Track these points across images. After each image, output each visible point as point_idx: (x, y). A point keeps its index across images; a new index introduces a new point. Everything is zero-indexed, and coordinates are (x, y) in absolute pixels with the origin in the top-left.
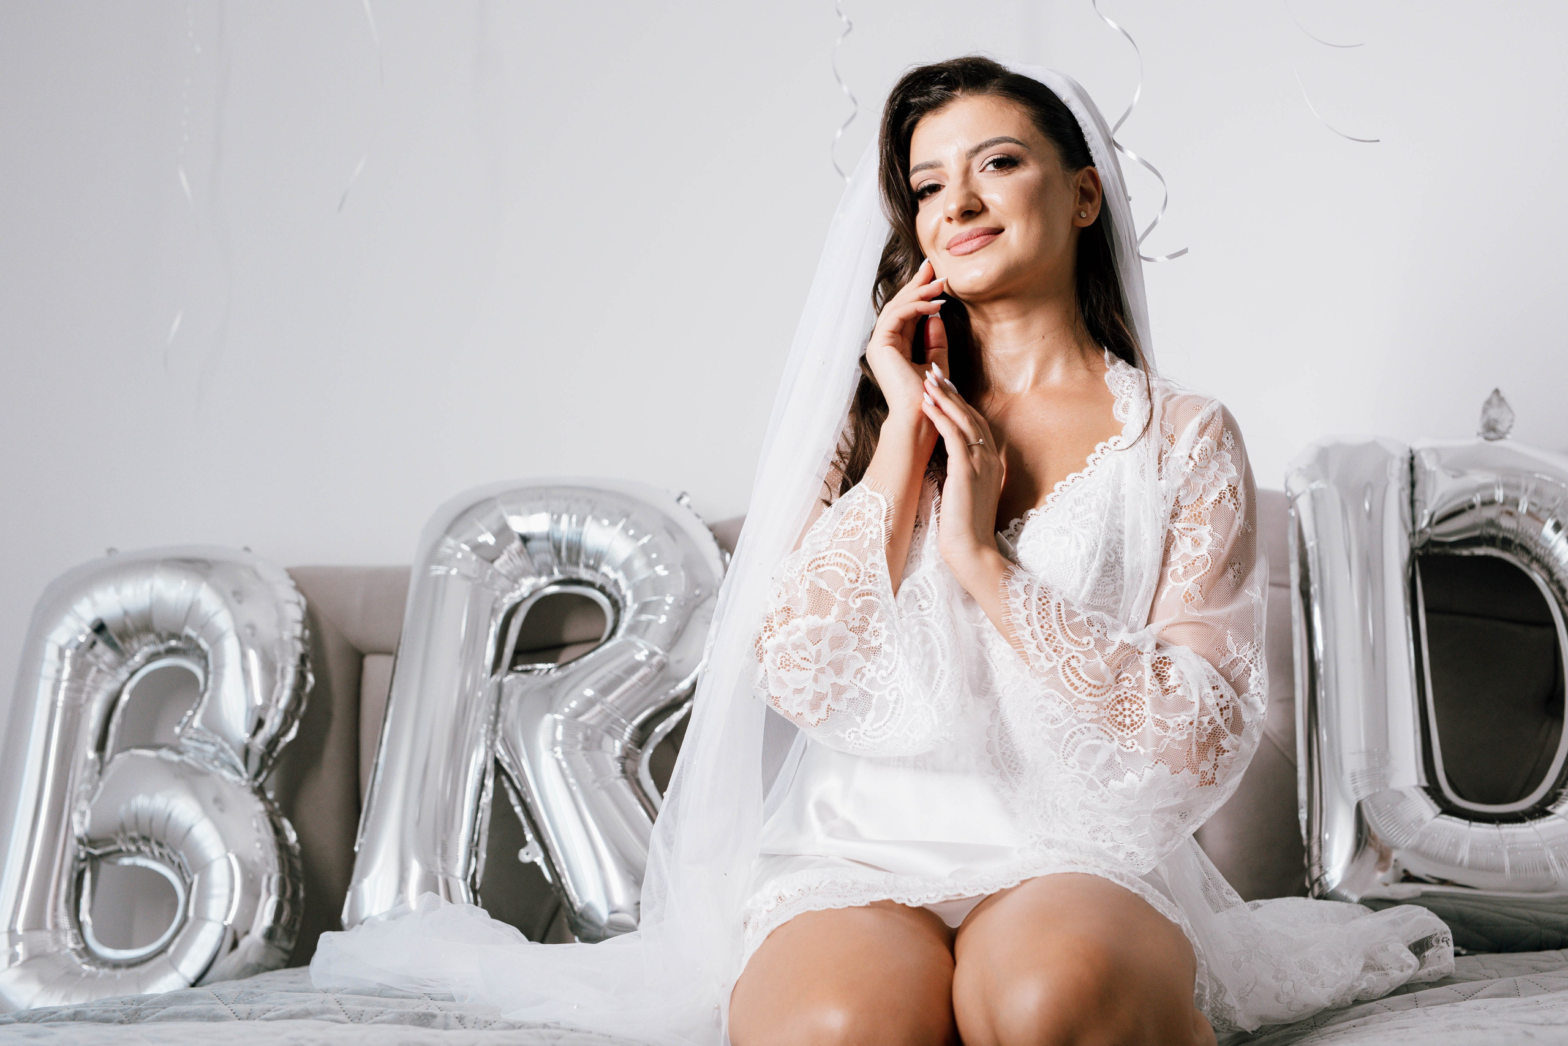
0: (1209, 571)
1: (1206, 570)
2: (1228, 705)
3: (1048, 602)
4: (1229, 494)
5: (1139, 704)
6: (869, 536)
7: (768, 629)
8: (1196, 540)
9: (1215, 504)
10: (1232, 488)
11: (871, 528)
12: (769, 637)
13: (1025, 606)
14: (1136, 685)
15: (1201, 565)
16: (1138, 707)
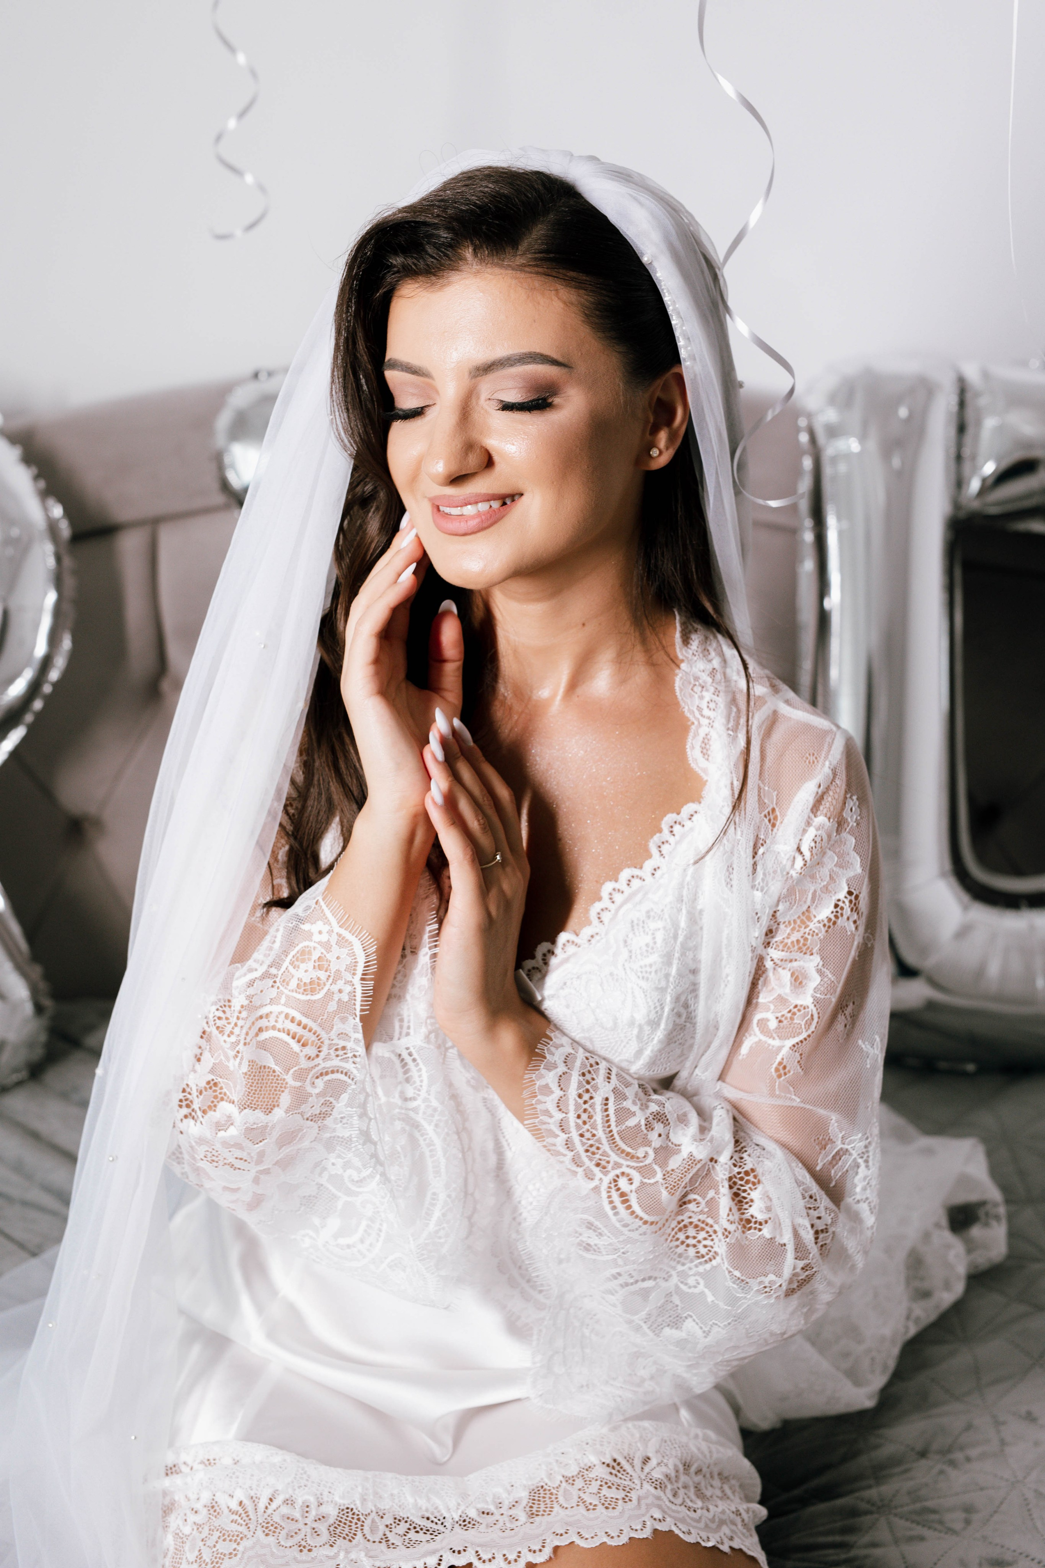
0: (813, 1032)
1: (809, 1032)
2: (826, 1229)
3: (591, 1098)
4: (849, 910)
5: (708, 1232)
6: (336, 997)
7: (184, 1103)
8: (797, 976)
9: (829, 927)
10: (853, 898)
11: (340, 984)
12: (186, 1117)
13: (558, 1106)
14: (706, 1210)
15: (803, 1023)
16: (706, 1235)
